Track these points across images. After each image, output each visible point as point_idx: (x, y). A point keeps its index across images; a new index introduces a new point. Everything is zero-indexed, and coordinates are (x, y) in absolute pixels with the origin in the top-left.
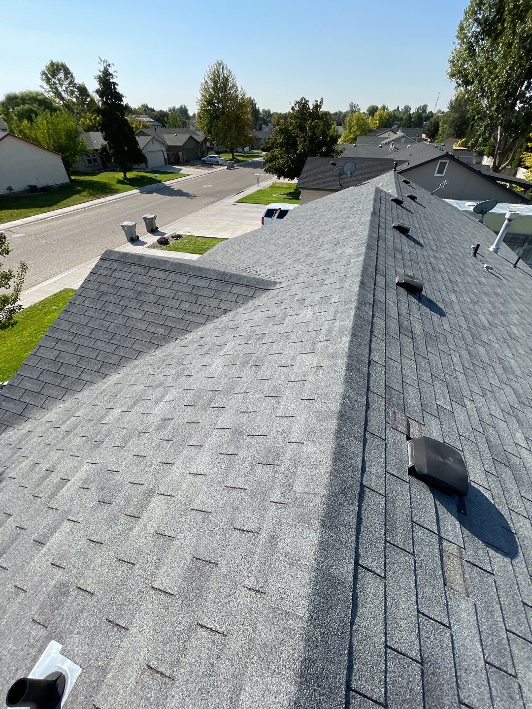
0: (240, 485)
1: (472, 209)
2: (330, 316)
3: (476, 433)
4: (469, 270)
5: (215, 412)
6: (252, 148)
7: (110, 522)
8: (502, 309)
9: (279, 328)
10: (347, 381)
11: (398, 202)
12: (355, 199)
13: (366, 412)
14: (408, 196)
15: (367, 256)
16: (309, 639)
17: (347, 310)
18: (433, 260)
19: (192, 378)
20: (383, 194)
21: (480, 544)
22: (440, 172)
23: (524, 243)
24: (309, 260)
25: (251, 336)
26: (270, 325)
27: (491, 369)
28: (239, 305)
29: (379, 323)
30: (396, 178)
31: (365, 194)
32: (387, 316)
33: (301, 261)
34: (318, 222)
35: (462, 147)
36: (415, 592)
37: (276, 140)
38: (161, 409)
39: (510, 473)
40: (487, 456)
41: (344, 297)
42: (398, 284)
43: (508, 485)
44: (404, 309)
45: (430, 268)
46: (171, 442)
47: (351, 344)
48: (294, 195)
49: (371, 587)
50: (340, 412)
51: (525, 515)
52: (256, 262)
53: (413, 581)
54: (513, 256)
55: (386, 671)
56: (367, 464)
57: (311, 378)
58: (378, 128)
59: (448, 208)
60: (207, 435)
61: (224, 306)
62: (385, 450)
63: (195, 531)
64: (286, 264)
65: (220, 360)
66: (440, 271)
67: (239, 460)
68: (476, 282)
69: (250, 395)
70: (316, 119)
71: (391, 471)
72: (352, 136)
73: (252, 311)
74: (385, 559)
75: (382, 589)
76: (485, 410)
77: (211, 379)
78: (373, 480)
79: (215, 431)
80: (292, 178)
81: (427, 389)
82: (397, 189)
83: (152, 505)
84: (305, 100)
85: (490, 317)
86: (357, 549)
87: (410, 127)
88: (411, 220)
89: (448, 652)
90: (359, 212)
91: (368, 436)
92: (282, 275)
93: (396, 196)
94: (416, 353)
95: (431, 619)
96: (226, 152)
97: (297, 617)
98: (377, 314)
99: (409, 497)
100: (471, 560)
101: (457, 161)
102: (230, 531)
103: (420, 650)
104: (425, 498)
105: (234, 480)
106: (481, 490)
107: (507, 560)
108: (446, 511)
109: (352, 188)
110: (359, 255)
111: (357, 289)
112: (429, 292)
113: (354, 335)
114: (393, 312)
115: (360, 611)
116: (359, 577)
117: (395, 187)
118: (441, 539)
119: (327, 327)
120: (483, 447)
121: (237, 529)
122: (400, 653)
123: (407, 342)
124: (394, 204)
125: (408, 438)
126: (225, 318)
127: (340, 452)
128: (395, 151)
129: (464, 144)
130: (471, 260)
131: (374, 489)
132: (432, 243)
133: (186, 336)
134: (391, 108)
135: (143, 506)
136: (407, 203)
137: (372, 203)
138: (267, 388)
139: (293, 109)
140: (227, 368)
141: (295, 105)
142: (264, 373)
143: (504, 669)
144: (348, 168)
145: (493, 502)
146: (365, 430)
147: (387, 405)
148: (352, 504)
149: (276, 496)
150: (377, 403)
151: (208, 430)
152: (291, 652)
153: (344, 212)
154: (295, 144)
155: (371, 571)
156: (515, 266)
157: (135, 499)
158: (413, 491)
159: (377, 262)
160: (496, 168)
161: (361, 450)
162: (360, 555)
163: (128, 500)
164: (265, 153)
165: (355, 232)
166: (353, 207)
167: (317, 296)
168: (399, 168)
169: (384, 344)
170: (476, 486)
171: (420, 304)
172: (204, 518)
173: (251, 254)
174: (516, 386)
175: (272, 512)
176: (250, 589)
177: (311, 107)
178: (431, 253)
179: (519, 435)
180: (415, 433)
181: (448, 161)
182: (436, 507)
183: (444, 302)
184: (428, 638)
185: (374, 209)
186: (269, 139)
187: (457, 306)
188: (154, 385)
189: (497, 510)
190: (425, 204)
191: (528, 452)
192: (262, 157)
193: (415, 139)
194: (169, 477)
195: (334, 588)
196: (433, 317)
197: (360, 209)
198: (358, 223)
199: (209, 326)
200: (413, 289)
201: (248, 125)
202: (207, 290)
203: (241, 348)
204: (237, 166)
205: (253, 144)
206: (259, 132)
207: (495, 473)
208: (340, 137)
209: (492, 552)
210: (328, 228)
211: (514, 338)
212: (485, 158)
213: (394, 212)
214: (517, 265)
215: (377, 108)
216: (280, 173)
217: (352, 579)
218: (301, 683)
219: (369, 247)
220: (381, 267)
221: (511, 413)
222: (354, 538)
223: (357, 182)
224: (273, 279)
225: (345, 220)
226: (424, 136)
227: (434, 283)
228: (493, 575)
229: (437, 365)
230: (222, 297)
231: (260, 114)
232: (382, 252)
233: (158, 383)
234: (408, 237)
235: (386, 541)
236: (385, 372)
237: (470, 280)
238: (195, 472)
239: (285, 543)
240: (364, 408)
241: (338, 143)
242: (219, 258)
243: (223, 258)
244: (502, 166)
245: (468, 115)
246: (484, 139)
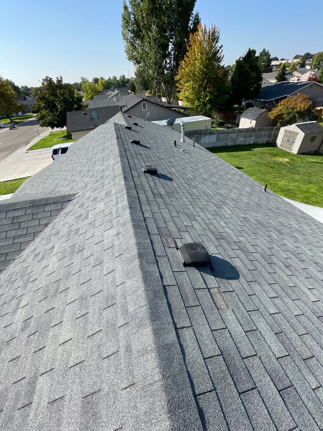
0: (97, 330)
1: (166, 124)
2: (114, 202)
3: (206, 231)
4: (176, 154)
6: (24, 112)
8: (196, 168)
9: (86, 221)
10: (136, 235)
11: (129, 128)
12: (105, 132)
13: (152, 246)
14: (133, 124)
15: (122, 162)
17: (122, 195)
18: (157, 154)
20: (119, 126)
21: (225, 281)
22: (145, 108)
23: (194, 135)
24: (90, 174)
26: (80, 221)
27: (201, 198)
28: (54, 217)
29: (142, 197)
30: (123, 115)
31: (109, 127)
32: (145, 191)
33: (86, 176)
34: (88, 150)
35: (150, 94)
36: (207, 323)
37: (40, 105)
38: (20, 315)
39: (225, 242)
40: (213, 238)
41: (118, 189)
42: (145, 172)
43: (226, 247)
44: (152, 184)
45: (157, 159)
47: (131, 214)
48: (68, 137)
49: (187, 335)
50: (138, 253)
51: (236, 256)
52: (56, 186)
53: (204, 318)
54: (191, 141)
55: (209, 372)
56: (162, 273)
57: (116, 242)
58: (104, 89)
59: (155, 126)
60: (63, 312)
61: (44, 222)
62: (169, 261)
64: (77, 181)
65: (54, 259)
66: (163, 159)
67: (90, 315)
68: (181, 159)
70: (62, 88)
71: (176, 270)
72: (90, 96)
73: (65, 217)
74: (189, 316)
75: (192, 332)
76: (205, 218)
77: (52, 274)
78: (169, 280)
79: (68, 306)
81: (177, 220)
82: (126, 121)
83: (38, 387)
85: (192, 174)
86: (173, 321)
87: (120, 87)
88: (139, 136)
89: (230, 340)
90: (110, 139)
91: (158, 258)
92: (77, 188)
93: (127, 125)
94: (166, 205)
95: (218, 330)
96: (4, 118)
97: (156, 382)
98: (139, 192)
99: (188, 278)
100: (224, 291)
101: (150, 102)
103: (219, 348)
104: (195, 273)
105: (92, 329)
106: (217, 255)
107: (237, 281)
108: (206, 275)
109: (101, 126)
110: (118, 163)
111: (123, 182)
112: (161, 171)
113: (131, 208)
114: (147, 188)
115: (186, 352)
116: (180, 334)
117: (124, 121)
118: (209, 289)
119: (115, 209)
120: (211, 235)
122: (212, 357)
123: (160, 200)
124: (127, 130)
125: (177, 249)
126: (47, 230)
127: (146, 276)
128: (117, 101)
129: (150, 93)
130: (175, 149)
131: (170, 284)
132: (154, 145)
133: (22, 254)
134: (106, 78)
135: (31, 392)
136: (134, 127)
137: (114, 132)
138: (92, 261)
139: (42, 84)
140: (61, 262)
142: (87, 253)
143: (252, 329)
144: (94, 114)
145: (223, 258)
146: (155, 256)
147: (161, 237)
148: (162, 300)
149: (121, 322)
150: (156, 239)
152: (160, 404)
153: (101, 140)
154: (55, 106)
155: (184, 328)
156: (194, 147)
158: (189, 274)
159: (129, 163)
160: (169, 102)
161: (157, 268)
162: (176, 323)
164: (35, 114)
165: (111, 151)
166: (105, 137)
167: (103, 194)
168: (123, 110)
169: (149, 207)
170: (214, 255)
171: (159, 179)
172: (80, 368)
173: (51, 181)
174: (213, 201)
175: (122, 333)
177: (56, 82)
178: (155, 151)
179: (222, 222)
180: (180, 245)
181: (146, 102)
182: (202, 276)
183: (170, 173)
184: (220, 340)
185: (117, 135)
186: (34, 105)
187: (176, 174)
189: (226, 261)
190: (143, 126)
191: (228, 228)
192: (34, 117)
193: (126, 93)
195: (169, 350)
196: (167, 183)
197: (109, 136)
198: (111, 145)
199: (38, 240)
200: (152, 172)
201: (14, 98)
204: (17, 126)
205: (24, 110)
206: (25, 101)
207: (219, 245)
208: (83, 97)
209: (230, 281)
210: (95, 152)
211: (205, 180)
212: (162, 98)
213: (129, 134)
214: (195, 146)
215: (98, 79)
216: (52, 125)
217: (177, 339)
218: (171, 416)
219: (121, 156)
220: (132, 166)
221: (216, 214)
222: (170, 317)
223: (103, 121)
224: (72, 193)
225: (103, 145)
226: (129, 91)
227: (162, 166)
228: (234, 291)
229: (178, 206)
230: (39, 217)
231: (20, 89)
232: (130, 158)
234: (141, 145)
235: (186, 307)
236: (154, 221)
237: (178, 159)
238: (63, 342)
240: (150, 245)
241: (83, 101)
242: (28, 191)
243: (31, 190)
244: (171, 101)
245: (146, 79)
246: (158, 89)
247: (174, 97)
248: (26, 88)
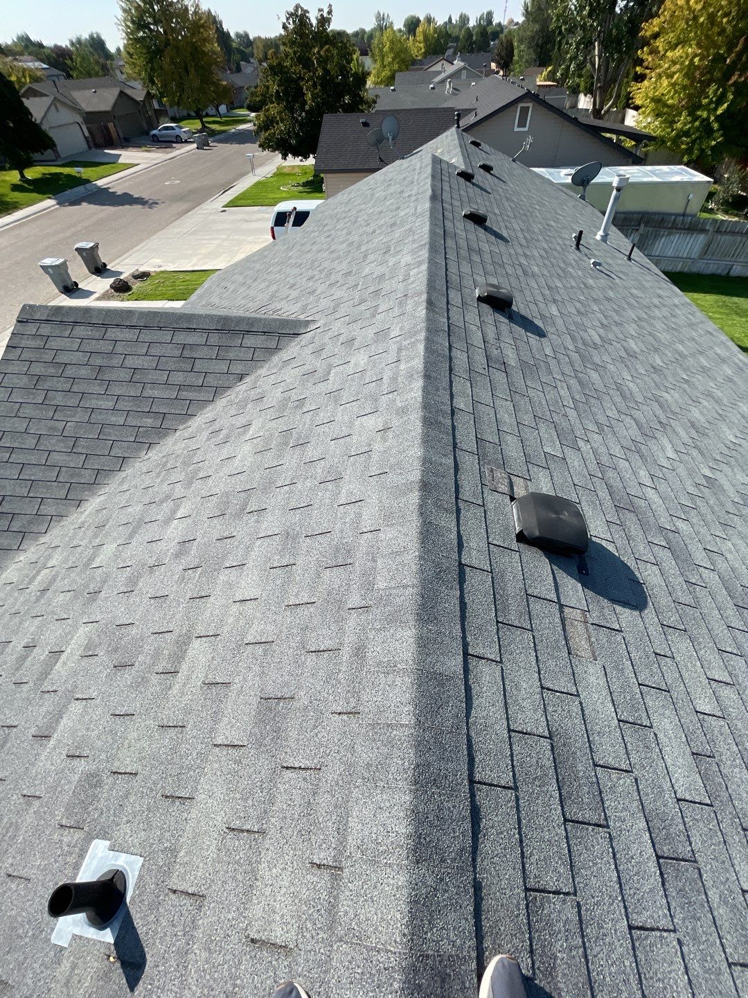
0: (306, 600)
1: (569, 180)
2: (392, 356)
3: (595, 479)
4: (571, 270)
5: (254, 518)
6: (231, 107)
7: (137, 687)
8: (616, 318)
9: (322, 387)
10: (426, 441)
11: (466, 176)
12: (404, 179)
13: (456, 476)
14: (480, 167)
15: (431, 261)
16: (420, 745)
17: (413, 344)
18: (523, 261)
19: (210, 481)
20: (444, 166)
21: (605, 602)
22: (522, 124)
23: (639, 225)
24: (351, 280)
25: (285, 406)
26: (310, 384)
27: (607, 398)
28: (259, 364)
29: (460, 357)
30: (461, 138)
31: (418, 168)
32: (469, 345)
33: (339, 284)
34: (356, 222)
35: (549, 80)
36: (536, 669)
37: (268, 88)
38: (175, 531)
39: (634, 519)
40: (608, 503)
41: (407, 326)
42: (480, 299)
43: (633, 533)
44: (491, 333)
45: (520, 272)
46: (200, 569)
47: (425, 390)
48: (314, 186)
49: (486, 675)
50: (422, 481)
51: (654, 561)
52: (273, 296)
53: (533, 659)
54: (625, 243)
55: (512, 755)
56: (464, 538)
57: (378, 447)
58: (426, 55)
59: (537, 181)
60: (248, 549)
61: (237, 368)
62: (485, 518)
63: (257, 668)
64: (318, 292)
65: (247, 448)
66: (534, 275)
67: (297, 570)
68: (582, 286)
69: (299, 486)
70: (326, 43)
71: (495, 542)
72: (386, 73)
73: (280, 369)
74: (499, 641)
75: (498, 674)
76: (602, 450)
77: (239, 476)
78: (475, 555)
79: (259, 542)
80: (306, 157)
81: (529, 434)
82: (463, 156)
83: (190, 653)
84: (302, 9)
85: (601, 331)
86: (464, 638)
87: (471, 51)
88: (488, 204)
89: (578, 721)
90: (413, 198)
91: (461, 505)
92: (315, 310)
93: (463, 167)
94: (512, 391)
95: (557, 691)
96: (189, 117)
97: (402, 726)
98: (455, 345)
99: (520, 568)
100: (596, 622)
101: (543, 103)
102: (303, 657)
103: (548, 725)
104: (540, 565)
105: (296, 596)
106: (604, 543)
107: (636, 613)
108: (565, 575)
109: (398, 162)
110: (420, 264)
111: (424, 312)
112: (521, 306)
113: (427, 377)
114: (477, 339)
115: (476, 703)
116: (471, 667)
117: (460, 153)
118: (561, 606)
119: (390, 373)
120: (603, 493)
121: (312, 652)
122: (526, 734)
123: (500, 377)
124: (462, 180)
125: (512, 499)
126: (242, 388)
127: (428, 531)
128: (453, 94)
129: (551, 76)
130: (573, 256)
131: (476, 566)
132: (520, 235)
133: (190, 423)
134: (440, 20)
135: (179, 656)
136: (480, 176)
137: (429, 181)
138: (320, 471)
139: (285, 27)
140: (259, 457)
141: (288, 19)
142: (311, 452)
143: (639, 722)
144: (388, 127)
145: (617, 554)
146: (457, 498)
147: (481, 463)
148: (451, 589)
149: (355, 600)
150: (469, 462)
151: (249, 543)
152: (400, 762)
153: (391, 201)
154: (300, 94)
155: (484, 659)
156: (629, 259)
157: (166, 652)
158: (524, 560)
159: (447, 270)
160: (597, 112)
161: (454, 523)
162: (469, 644)
163: (157, 654)
164: (253, 114)
165: (410, 230)
166: (402, 192)
167: (370, 332)
168: (465, 122)
169: (469, 385)
170: (598, 541)
171: (511, 324)
172: (265, 651)
173: (263, 285)
174: (637, 414)
175: (353, 620)
176: (340, 713)
177: (314, 22)
178: (520, 251)
179: (643, 473)
180: (520, 492)
181: (530, 105)
182: (553, 573)
183: (542, 317)
184: (555, 711)
185: (433, 190)
186: (256, 87)
187: (559, 322)
188: (157, 500)
189: (622, 562)
190: (505, 177)
191: (654, 490)
192: (250, 121)
193: (481, 72)
194: (208, 614)
195: (443, 685)
196: (530, 339)
197: (414, 192)
198: (413, 215)
199: (221, 403)
200: (499, 303)
201: (216, 63)
202: (206, 348)
203: (273, 424)
204: (212, 142)
205: (232, 98)
206: (238, 75)
207: (618, 522)
208: (369, 74)
209: (619, 609)
210: (371, 230)
211: (632, 355)
212: (582, 96)
213: (462, 192)
214: (632, 257)
215: (418, 21)
216: (285, 147)
217: (462, 672)
218: (417, 790)
219: (433, 248)
220: (454, 278)
221: (633, 448)
222: (459, 627)
223: (405, 150)
224: (302, 317)
225: (394, 213)
226: (493, 65)
227: (527, 293)
228: (622, 631)
229: (540, 402)
230: (231, 355)
231: (233, 41)
232: (452, 256)
233: (162, 496)
234: (486, 229)
235: (498, 622)
236: (475, 421)
237: (573, 284)
238: (241, 598)
239: (375, 652)
240: (452, 471)
241: (367, 87)
242: (215, 300)
243: (221, 298)
244: (605, 108)
245: (552, 26)
246: (578, 65)
247: (618, 96)
248: (244, 38)
